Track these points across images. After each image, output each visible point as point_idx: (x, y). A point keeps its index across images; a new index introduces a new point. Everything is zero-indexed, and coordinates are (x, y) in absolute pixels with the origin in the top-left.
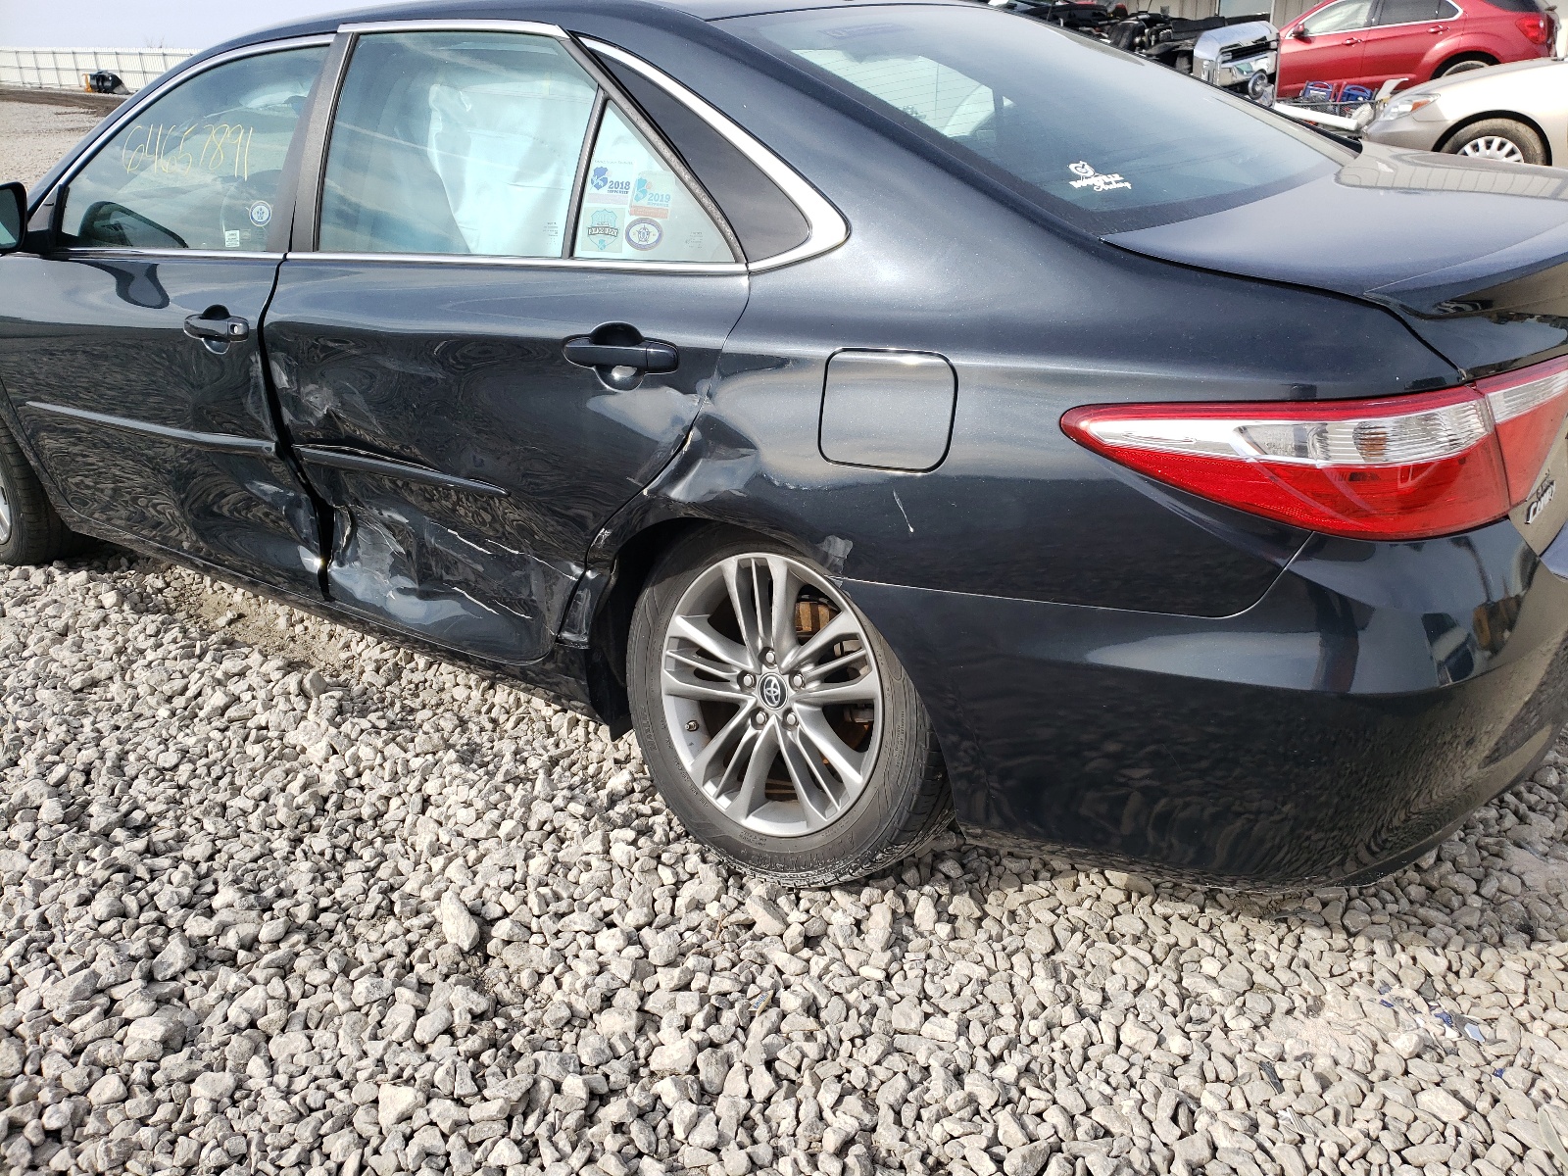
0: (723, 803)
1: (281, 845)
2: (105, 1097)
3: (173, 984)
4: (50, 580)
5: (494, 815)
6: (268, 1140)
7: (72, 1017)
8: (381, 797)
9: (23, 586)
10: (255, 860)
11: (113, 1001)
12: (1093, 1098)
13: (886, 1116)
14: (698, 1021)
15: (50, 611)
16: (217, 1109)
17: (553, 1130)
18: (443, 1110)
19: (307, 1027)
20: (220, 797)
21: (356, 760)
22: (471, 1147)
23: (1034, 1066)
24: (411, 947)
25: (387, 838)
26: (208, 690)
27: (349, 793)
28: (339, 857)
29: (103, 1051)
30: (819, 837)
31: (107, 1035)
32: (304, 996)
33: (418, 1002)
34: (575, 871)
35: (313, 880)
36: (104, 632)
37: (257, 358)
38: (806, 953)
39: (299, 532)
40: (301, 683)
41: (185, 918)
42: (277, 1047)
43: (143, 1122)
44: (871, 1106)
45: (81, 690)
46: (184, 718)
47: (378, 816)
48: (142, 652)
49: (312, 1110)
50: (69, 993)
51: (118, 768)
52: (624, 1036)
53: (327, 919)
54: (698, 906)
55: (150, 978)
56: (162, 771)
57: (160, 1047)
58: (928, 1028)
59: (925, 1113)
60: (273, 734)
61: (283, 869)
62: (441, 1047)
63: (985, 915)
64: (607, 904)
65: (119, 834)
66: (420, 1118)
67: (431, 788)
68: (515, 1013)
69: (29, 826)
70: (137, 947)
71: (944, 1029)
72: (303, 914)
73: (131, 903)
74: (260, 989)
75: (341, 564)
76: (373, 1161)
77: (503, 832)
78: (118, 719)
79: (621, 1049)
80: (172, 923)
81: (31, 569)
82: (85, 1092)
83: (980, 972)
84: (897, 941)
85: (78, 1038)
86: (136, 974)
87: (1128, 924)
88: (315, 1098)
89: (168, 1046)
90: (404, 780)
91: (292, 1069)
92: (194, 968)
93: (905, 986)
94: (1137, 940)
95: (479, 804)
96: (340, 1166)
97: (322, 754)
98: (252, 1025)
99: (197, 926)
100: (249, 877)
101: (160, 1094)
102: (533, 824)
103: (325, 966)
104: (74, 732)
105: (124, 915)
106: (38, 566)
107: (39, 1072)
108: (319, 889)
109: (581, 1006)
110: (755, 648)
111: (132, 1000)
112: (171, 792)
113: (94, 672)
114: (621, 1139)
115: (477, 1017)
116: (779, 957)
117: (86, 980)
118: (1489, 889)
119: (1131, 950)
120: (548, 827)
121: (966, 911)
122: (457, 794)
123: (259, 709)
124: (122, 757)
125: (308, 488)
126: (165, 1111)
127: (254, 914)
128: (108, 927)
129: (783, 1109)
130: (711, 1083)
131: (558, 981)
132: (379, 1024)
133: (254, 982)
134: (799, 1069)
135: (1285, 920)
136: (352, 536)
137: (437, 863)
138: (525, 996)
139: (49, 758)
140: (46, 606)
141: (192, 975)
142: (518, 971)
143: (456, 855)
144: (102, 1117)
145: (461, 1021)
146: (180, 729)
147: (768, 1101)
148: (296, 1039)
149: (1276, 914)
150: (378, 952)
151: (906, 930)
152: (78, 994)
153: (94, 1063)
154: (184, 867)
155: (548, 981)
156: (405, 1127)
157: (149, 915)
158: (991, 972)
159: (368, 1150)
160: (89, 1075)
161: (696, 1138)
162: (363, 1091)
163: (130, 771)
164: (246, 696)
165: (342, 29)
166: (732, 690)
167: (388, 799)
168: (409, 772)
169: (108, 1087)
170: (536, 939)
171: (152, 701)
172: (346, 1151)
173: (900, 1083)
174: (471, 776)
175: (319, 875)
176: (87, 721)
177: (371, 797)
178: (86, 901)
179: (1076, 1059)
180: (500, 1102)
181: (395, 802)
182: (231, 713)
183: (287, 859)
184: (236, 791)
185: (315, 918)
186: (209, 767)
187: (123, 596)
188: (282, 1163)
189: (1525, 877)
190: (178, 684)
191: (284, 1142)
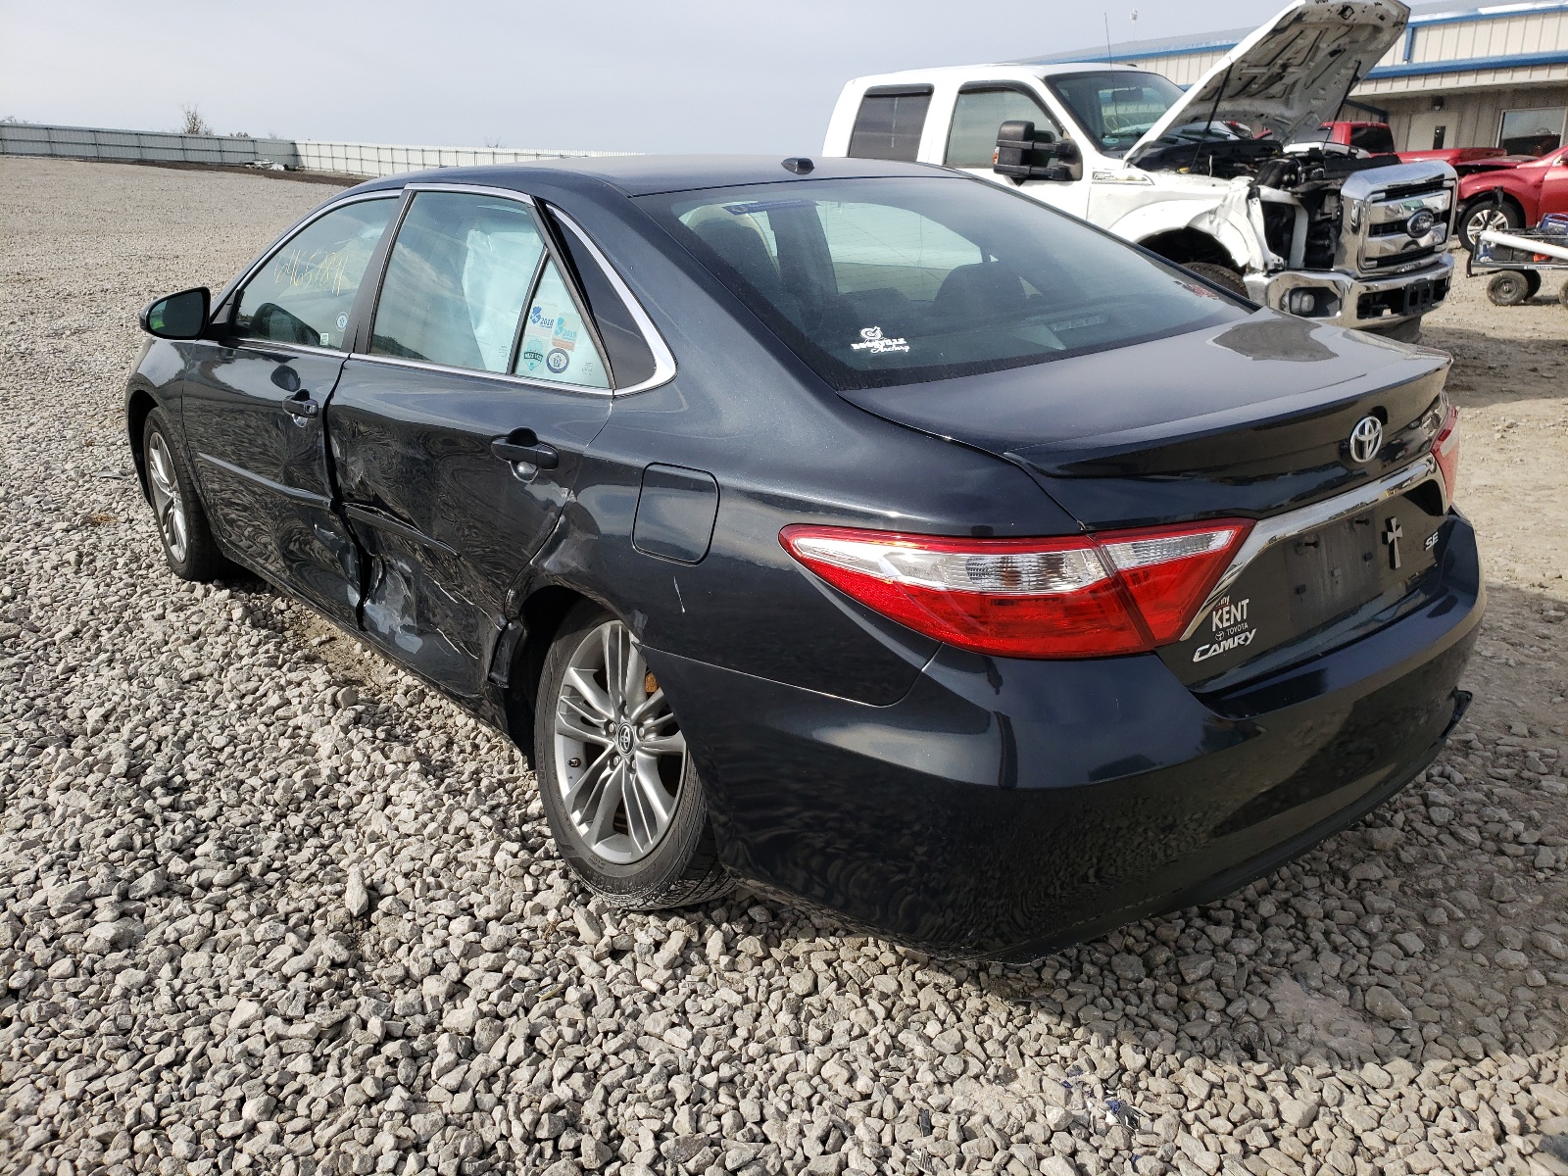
0: (583, 829)
1: (268, 817)
2: (57, 974)
3: (139, 904)
4: (207, 593)
5: (426, 817)
6: (148, 1023)
7: (61, 914)
8: (357, 793)
9: (186, 596)
10: (244, 826)
11: (94, 908)
12: (769, 1111)
13: (598, 1092)
14: (494, 997)
15: (194, 618)
16: (126, 994)
17: (344, 1054)
18: (274, 1024)
19: (215, 951)
20: (242, 776)
21: (349, 760)
22: (282, 1055)
23: (738, 1079)
24: (318, 906)
25: (348, 825)
26: (270, 692)
27: (337, 786)
28: (305, 833)
29: (69, 942)
30: (636, 867)
31: (79, 931)
32: (224, 928)
33: (299, 946)
34: (463, 868)
35: (277, 848)
36: (222, 639)
37: (321, 433)
38: (607, 961)
39: (347, 572)
40: (334, 695)
41: (170, 858)
42: (186, 961)
43: (75, 995)
44: (589, 1085)
45: (189, 682)
46: (245, 712)
47: (350, 807)
48: (241, 658)
49: (188, 1008)
50: (63, 896)
51: (182, 743)
52: (435, 999)
53: (271, 877)
54: (543, 911)
55: (124, 896)
56: (211, 750)
57: (108, 945)
58: (669, 1035)
59: (630, 1097)
60: (303, 733)
61: (261, 836)
62: (299, 982)
63: (769, 956)
64: (475, 898)
65: (158, 791)
66: (256, 1027)
67: (393, 791)
68: (367, 968)
69: (101, 775)
70: (124, 873)
71: (680, 1037)
72: (255, 870)
73: (138, 841)
74: (195, 917)
75: (374, 602)
76: (211, 1051)
77: (426, 832)
78: (201, 708)
79: (429, 1007)
80: (160, 861)
81: (198, 585)
82: (47, 967)
83: (737, 999)
84: (681, 964)
85: (59, 931)
86: (115, 891)
87: (886, 983)
88: (193, 1000)
89: (115, 945)
90: (378, 782)
91: (189, 977)
92: (159, 895)
93: (670, 1000)
94: (884, 996)
95: (418, 808)
96: (188, 1051)
97: (328, 752)
98: (177, 942)
99: (177, 866)
100: (233, 838)
101: (95, 978)
102: (451, 829)
103: (248, 909)
104: (166, 711)
105: (131, 849)
106: (204, 582)
107: (23, 949)
108: (280, 854)
109: (415, 971)
110: (617, 701)
111: (105, 911)
112: (210, 766)
113: (201, 669)
114: (388, 1069)
115: (334, 965)
116: (584, 960)
117: (78, 888)
118: (1237, 1008)
119: (873, 1004)
120: (462, 833)
121: (751, 950)
122: (409, 796)
123: (299, 712)
124: (189, 736)
125: (355, 538)
126: (91, 990)
127: (221, 864)
128: (113, 856)
129: (522, 1074)
130: (480, 1044)
131: (410, 949)
132: (264, 957)
133: (194, 912)
134: (552, 1047)
135: (1028, 1005)
136: (382, 581)
137: (371, 848)
138: (382, 957)
139: (140, 729)
140: (193, 613)
141: (155, 899)
142: (385, 937)
143: (387, 844)
144: (49, 987)
145: (323, 965)
146: (239, 720)
147: (516, 1066)
148: (202, 957)
149: (1023, 999)
150: (293, 905)
151: (694, 956)
152: (70, 898)
153: (62, 948)
154: (190, 823)
155: (405, 948)
156: (243, 1033)
157: (148, 851)
158: (747, 1001)
159: (211, 1043)
160: (54, 956)
161: (443, 1081)
162: (227, 1001)
163: (189, 746)
164: (295, 701)
165: (408, 187)
166: (601, 735)
167: (363, 795)
168: (383, 775)
169: (64, 965)
170: (409, 915)
171: (229, 696)
172: (196, 1040)
173: (623, 1071)
174: (423, 784)
175: (284, 843)
176: (179, 705)
177: (351, 791)
178: (108, 834)
179: (774, 1079)
180: (312, 1025)
181: (367, 798)
182: (280, 712)
183: (267, 829)
184: (256, 772)
185: (263, 875)
186: (244, 752)
187: (249, 611)
188: (149, 1040)
189: (1276, 1005)
190: (252, 685)
191: (158, 1026)
